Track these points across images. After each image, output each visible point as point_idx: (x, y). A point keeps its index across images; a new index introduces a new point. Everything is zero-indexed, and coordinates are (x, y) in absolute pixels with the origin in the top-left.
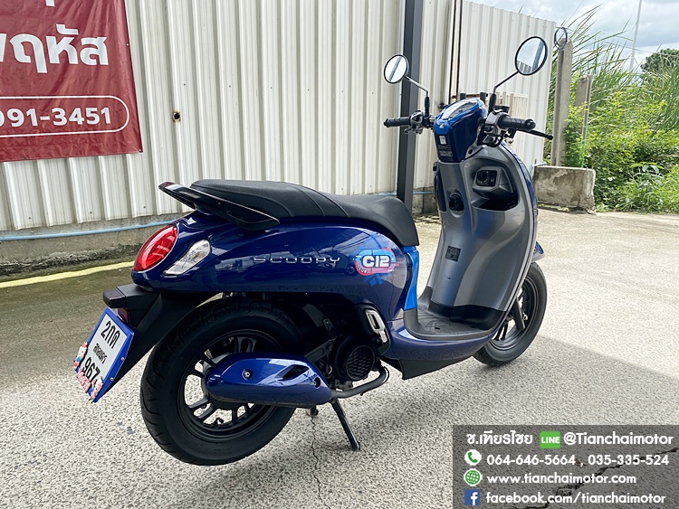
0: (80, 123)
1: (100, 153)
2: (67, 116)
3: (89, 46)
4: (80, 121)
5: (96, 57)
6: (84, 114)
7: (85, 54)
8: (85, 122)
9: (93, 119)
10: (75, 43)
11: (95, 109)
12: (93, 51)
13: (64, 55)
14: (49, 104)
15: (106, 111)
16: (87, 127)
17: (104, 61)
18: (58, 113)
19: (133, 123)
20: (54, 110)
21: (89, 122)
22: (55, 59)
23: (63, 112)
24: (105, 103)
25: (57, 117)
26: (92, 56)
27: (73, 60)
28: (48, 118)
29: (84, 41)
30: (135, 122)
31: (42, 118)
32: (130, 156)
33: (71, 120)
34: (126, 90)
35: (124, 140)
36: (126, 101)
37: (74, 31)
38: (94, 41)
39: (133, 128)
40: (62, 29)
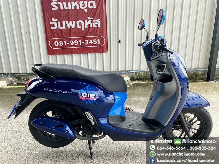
0: (92, 44)
1: (96, 52)
2: (89, 42)
3: (95, 22)
4: (92, 43)
5: (97, 25)
6: (93, 41)
7: (94, 24)
9: (95, 43)
10: (92, 22)
11: (96, 40)
12: (96, 23)
13: (89, 25)
14: (84, 39)
15: (99, 40)
16: (93, 45)
17: (99, 26)
18: (86, 41)
19: (106, 43)
21: (94, 44)
22: (86, 27)
23: (87, 41)
24: (99, 38)
25: (86, 42)
26: (96, 25)
27: (91, 26)
28: (84, 43)
29: (94, 21)
30: (107, 43)
31: (82, 43)
32: (104, 53)
33: (89, 43)
34: (105, 34)
35: (102, 48)
36: (105, 37)
37: (92, 18)
38: (97, 20)
39: (106, 45)
40: (89, 18)
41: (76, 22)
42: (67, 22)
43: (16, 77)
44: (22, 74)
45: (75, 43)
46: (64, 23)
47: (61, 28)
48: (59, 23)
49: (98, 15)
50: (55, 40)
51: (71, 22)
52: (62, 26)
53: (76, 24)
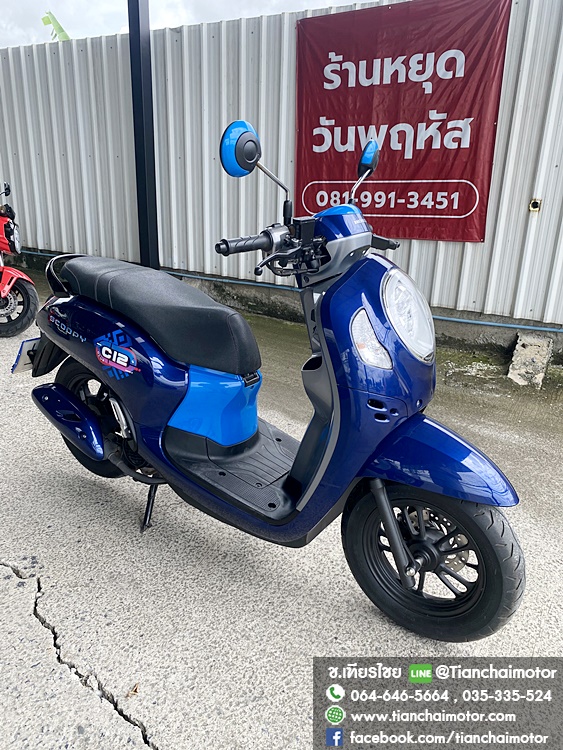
0: (429, 207)
1: (441, 239)
2: (420, 200)
3: (455, 129)
4: (430, 204)
5: (458, 140)
6: (434, 198)
7: (449, 136)
8: (434, 206)
9: (441, 203)
10: (443, 130)
11: (446, 194)
12: (457, 134)
13: (430, 140)
14: (407, 188)
15: (455, 196)
16: (434, 211)
17: (466, 144)
18: (413, 197)
19: (481, 210)
20: (410, 194)
21: (438, 206)
22: (421, 146)
23: (417, 196)
24: (456, 188)
25: (411, 200)
26: (454, 140)
27: (436, 145)
28: (403, 201)
29: (450, 125)
30: (484, 209)
31: (399, 201)
32: (469, 245)
33: (422, 203)
34: (481, 174)
35: (467, 227)
36: (479, 186)
37: (443, 116)
38: (460, 123)
39: (480, 215)
40: (433, 115)
41: (389, 129)
42: (361, 129)
43: (215, 286)
44: (227, 281)
45: (377, 200)
46: (351, 130)
47: (341, 148)
48: (338, 130)
49: (467, 106)
50: (320, 187)
51: (372, 128)
52: (344, 141)
53: (388, 137)
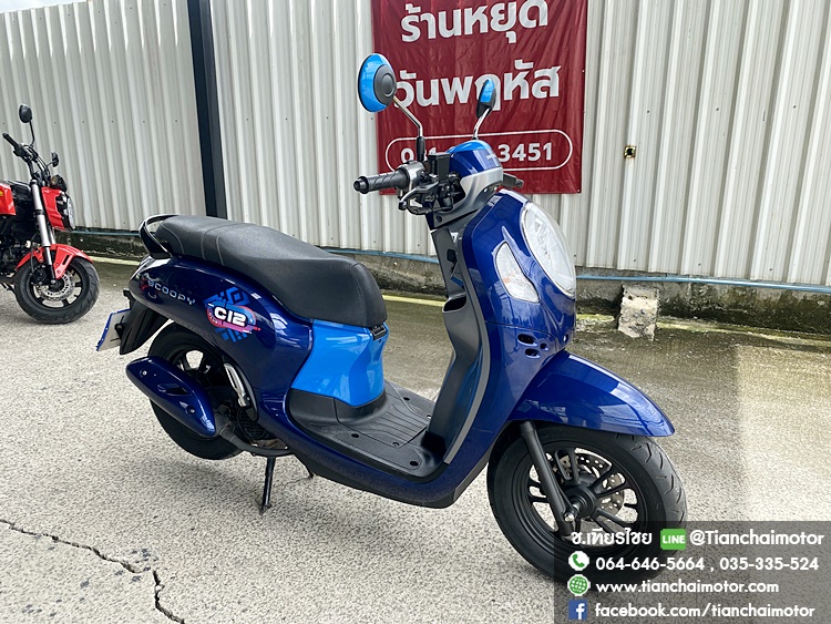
0: (522, 159)
1: (536, 192)
2: (511, 153)
3: (542, 78)
4: (522, 157)
5: (547, 89)
6: (526, 150)
7: (537, 86)
8: (526, 159)
9: (533, 155)
10: (530, 79)
11: (538, 145)
12: (545, 83)
13: (518, 90)
14: (497, 141)
15: (548, 146)
16: (527, 163)
17: (555, 93)
18: (504, 150)
19: (575, 160)
20: (500, 147)
21: (530, 159)
22: (508, 96)
23: (507, 148)
24: (549, 138)
25: (502, 153)
26: (543, 89)
27: (525, 95)
29: (538, 74)
30: (578, 158)
32: (565, 197)
33: (514, 156)
34: (572, 123)
35: (561, 178)
36: (572, 135)
37: (530, 65)
38: (547, 72)
39: (575, 166)
40: (519, 64)
41: (474, 80)
42: (445, 82)
46: (434, 84)
47: (424, 103)
48: (420, 84)
49: (554, 55)
50: (405, 145)
51: (457, 80)
52: (427, 95)
53: (474, 87)
